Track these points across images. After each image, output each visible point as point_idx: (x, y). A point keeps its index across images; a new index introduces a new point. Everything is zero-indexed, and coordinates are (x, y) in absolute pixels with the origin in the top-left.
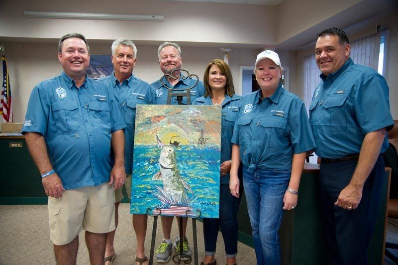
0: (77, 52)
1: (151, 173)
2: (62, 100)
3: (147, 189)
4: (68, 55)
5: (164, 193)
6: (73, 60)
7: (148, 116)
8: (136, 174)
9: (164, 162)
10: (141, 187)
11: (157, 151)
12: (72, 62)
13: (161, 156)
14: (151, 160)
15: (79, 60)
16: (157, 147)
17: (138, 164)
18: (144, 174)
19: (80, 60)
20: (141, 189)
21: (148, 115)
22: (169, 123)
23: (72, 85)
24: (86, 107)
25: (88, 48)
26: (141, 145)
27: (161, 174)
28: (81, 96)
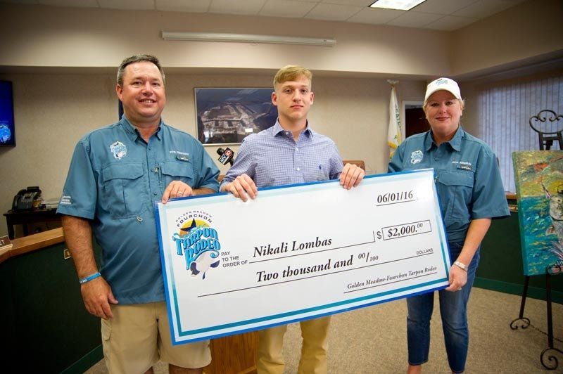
0: (148, 84)
1: (544, 228)
2: (119, 162)
3: (542, 245)
4: (134, 90)
5: (559, 247)
6: (143, 97)
7: (531, 164)
8: (528, 231)
9: (555, 213)
10: (535, 244)
11: (545, 202)
12: (141, 101)
13: (551, 207)
14: (541, 213)
15: (151, 98)
16: (545, 198)
17: (528, 219)
18: (536, 229)
19: (153, 97)
20: (535, 246)
21: (530, 162)
22: (553, 170)
23: (135, 137)
24: (156, 171)
25: (164, 77)
26: (529, 197)
27: (553, 227)
28: (151, 153)
